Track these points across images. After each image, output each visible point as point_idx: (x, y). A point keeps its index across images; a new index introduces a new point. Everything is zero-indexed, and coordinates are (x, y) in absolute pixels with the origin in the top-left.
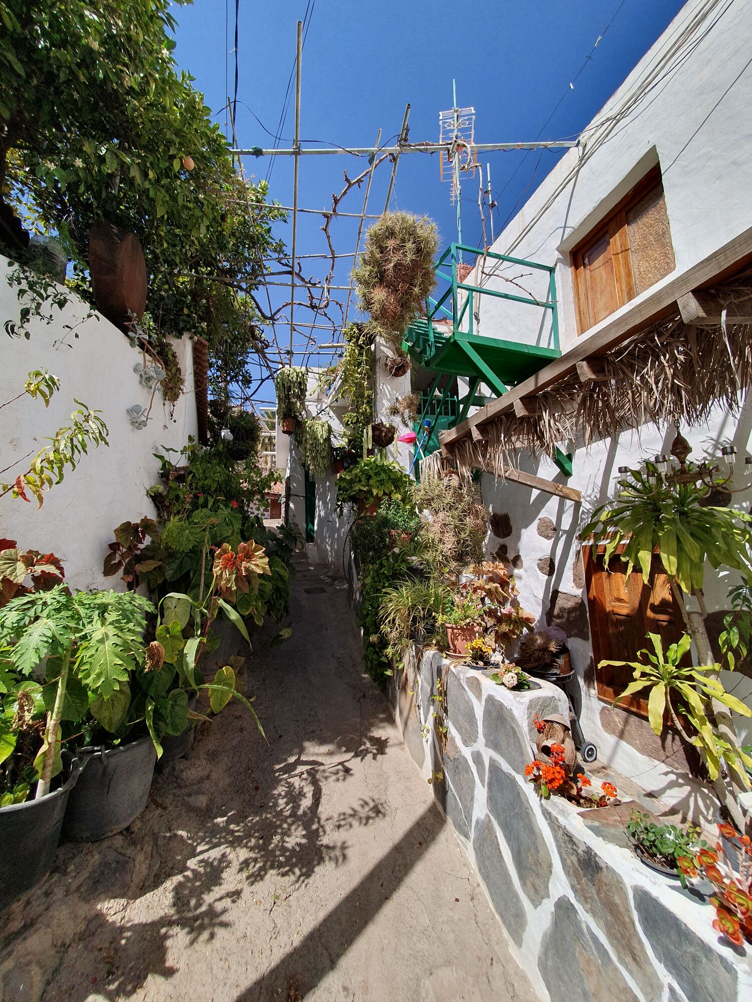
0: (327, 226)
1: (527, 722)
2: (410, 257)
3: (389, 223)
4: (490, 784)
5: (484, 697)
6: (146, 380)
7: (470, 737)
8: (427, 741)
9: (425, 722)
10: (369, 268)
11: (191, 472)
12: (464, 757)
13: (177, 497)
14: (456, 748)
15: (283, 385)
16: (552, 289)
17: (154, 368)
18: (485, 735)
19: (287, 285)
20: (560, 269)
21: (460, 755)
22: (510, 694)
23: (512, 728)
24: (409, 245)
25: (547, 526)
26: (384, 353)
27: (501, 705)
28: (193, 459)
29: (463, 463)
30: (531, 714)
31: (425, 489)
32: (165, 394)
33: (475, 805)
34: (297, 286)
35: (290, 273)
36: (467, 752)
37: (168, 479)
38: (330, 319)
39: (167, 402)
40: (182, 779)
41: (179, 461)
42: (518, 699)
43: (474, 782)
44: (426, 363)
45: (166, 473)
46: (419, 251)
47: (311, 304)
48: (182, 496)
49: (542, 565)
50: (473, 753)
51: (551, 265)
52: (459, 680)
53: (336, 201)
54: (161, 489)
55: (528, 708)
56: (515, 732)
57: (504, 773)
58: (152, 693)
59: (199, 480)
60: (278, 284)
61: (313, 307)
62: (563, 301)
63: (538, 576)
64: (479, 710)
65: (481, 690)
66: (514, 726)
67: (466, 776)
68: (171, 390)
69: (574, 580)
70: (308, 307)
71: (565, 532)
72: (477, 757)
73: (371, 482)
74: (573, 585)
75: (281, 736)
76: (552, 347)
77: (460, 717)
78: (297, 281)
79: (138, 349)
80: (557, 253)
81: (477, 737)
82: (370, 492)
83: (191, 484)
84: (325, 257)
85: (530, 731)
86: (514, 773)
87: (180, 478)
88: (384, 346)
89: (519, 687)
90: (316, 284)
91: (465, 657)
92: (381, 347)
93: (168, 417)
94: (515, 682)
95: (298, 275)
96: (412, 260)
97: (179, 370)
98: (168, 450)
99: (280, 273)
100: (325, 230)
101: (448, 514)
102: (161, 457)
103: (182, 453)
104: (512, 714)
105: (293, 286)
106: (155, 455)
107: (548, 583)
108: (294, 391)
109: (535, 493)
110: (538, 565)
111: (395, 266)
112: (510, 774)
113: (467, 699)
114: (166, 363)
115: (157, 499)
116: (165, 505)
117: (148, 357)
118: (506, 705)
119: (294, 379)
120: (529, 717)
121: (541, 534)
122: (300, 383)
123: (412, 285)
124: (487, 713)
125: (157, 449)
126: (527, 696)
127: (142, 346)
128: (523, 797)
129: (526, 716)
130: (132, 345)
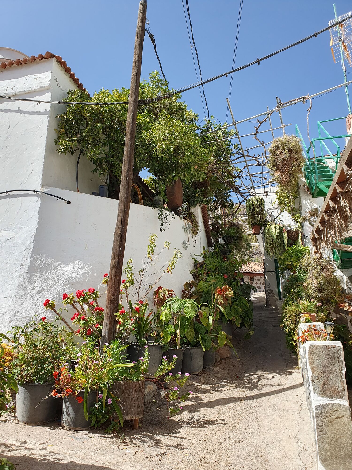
2: (287, 156)
6: (186, 230)
10: (271, 164)
11: (205, 263)
13: (201, 274)
15: (250, 207)
17: (189, 224)
19: (243, 162)
24: (286, 151)
28: (205, 257)
31: (305, 261)
32: (193, 233)
34: (247, 161)
37: (197, 267)
39: (194, 236)
41: (200, 259)
45: (196, 265)
48: (202, 273)
53: (257, 129)
54: (195, 271)
58: (200, 332)
59: (209, 266)
60: (238, 163)
61: (259, 165)
68: (195, 231)
73: (293, 259)
79: (183, 219)
83: (205, 268)
84: (259, 146)
87: (201, 266)
93: (194, 242)
96: (289, 157)
97: (197, 222)
98: (196, 255)
99: (238, 158)
100: (255, 138)
102: (194, 259)
103: (201, 256)
106: (192, 258)
108: (256, 210)
111: (282, 161)
114: (192, 221)
115: (194, 275)
116: (197, 277)
117: (186, 221)
119: (256, 203)
123: (291, 166)
125: (192, 255)
127: (184, 218)
130: (181, 219)
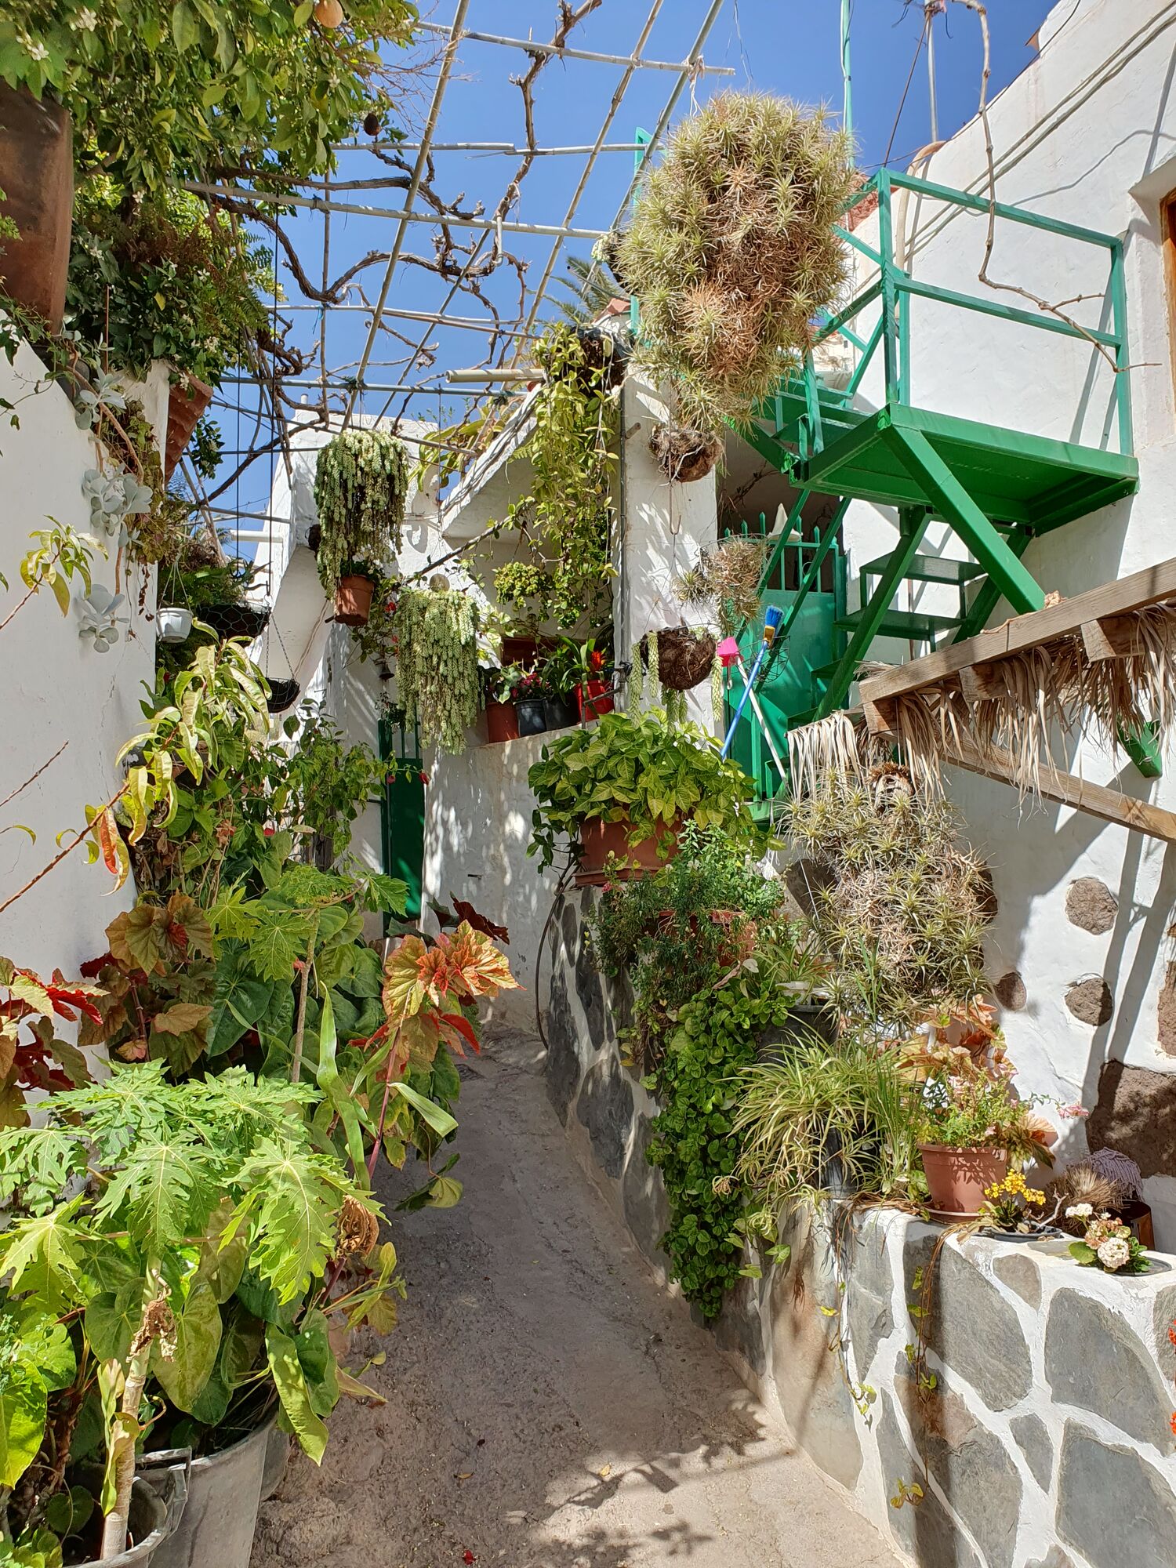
0: (531, 75)
1: (1154, 1337)
2: (785, 215)
3: (732, 126)
4: (1066, 1482)
5: (1047, 1297)
6: (106, 512)
7: (1009, 1388)
8: (869, 1423)
9: (863, 1378)
10: (678, 237)
12: (990, 1435)
14: (968, 1418)
16: (1114, 296)
18: (1051, 1378)
19: (391, 213)
20: (1139, 244)
21: (982, 1434)
22: (1117, 1283)
23: (1127, 1350)
24: (783, 186)
25: (1093, 900)
26: (649, 413)
27: (1096, 1307)
29: (923, 748)
30: (1161, 1320)
31: (823, 813)
33: (1020, 1536)
34: (415, 217)
35: (403, 183)
36: (997, 1425)
38: (486, 303)
39: (133, 567)
40: (293, 1545)
42: (1133, 1292)
43: (1017, 1485)
44: (797, 468)
46: (807, 200)
47: (443, 263)
49: (1078, 999)
50: (1015, 1425)
51: (1114, 233)
52: (973, 1267)
53: (568, 21)
55: (1155, 1310)
56: (1135, 1358)
57: (1106, 1448)
61: (446, 270)
62: (1145, 331)
63: (1066, 1027)
64: (1033, 1325)
65: (1038, 1282)
66: (1131, 1345)
67: (996, 1476)
69: (1162, 1035)
70: (434, 269)
71: (1143, 910)
72: (1030, 1433)
73: (643, 780)
74: (1158, 1046)
75: (481, 1442)
76: (1114, 447)
77: (977, 1350)
78: (420, 205)
79: (90, 431)
80: (1130, 201)
81: (1029, 1385)
82: (643, 808)
84: (510, 151)
85: (1160, 1356)
86: (1130, 1443)
88: (649, 393)
89: (1131, 1268)
90: (472, 216)
91: (978, 1219)
92: (641, 396)
93: (134, 605)
94: (1123, 1256)
95: (425, 189)
96: (790, 224)
99: (377, 183)
100: (524, 86)
101: (887, 876)
104: (1123, 1323)
105: (408, 217)
107: (1098, 1042)
108: (373, 501)
109: (1066, 813)
110: (1069, 999)
111: (748, 237)
112: (1122, 1448)
113: (998, 1306)
117: (105, 450)
118: (1107, 1306)
119: (377, 465)
120: (1157, 1328)
121: (1076, 919)
122: (391, 478)
123: (787, 284)
124: (1056, 1331)
126: (1150, 1285)
128: (1156, 1486)
129: (1152, 1326)
130: (81, 422)
